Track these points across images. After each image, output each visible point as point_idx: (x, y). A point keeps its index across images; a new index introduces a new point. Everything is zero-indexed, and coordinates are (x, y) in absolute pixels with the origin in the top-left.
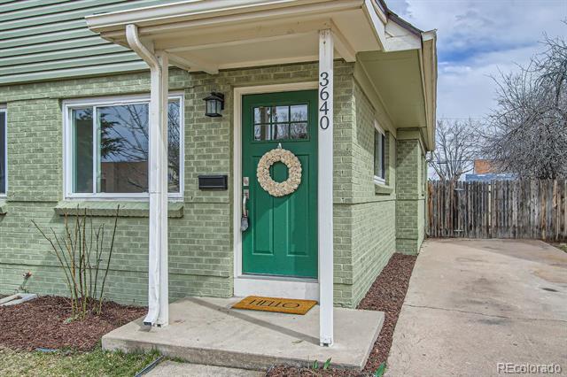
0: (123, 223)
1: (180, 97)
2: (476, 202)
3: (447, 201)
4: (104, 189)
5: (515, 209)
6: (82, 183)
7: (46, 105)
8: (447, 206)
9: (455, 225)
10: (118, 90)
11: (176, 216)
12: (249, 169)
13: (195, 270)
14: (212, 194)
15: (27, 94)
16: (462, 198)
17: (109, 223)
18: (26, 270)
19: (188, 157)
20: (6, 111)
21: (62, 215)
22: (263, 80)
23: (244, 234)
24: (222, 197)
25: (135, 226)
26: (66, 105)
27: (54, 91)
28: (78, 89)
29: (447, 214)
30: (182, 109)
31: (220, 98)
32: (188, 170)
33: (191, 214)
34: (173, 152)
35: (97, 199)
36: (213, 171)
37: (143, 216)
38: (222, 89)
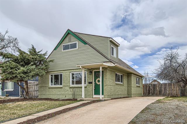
0: (79, 88)
1: (86, 72)
2: (154, 88)
3: (147, 88)
4: (76, 84)
5: (163, 90)
6: (73, 83)
7: (68, 73)
8: (147, 89)
9: (149, 94)
10: (78, 71)
11: (85, 87)
12: (95, 81)
13: (88, 94)
14: (90, 84)
15: (66, 71)
16: (151, 88)
17: (77, 89)
18: (65, 95)
19: (87, 80)
20: (62, 74)
21: (70, 88)
22: (97, 70)
23: (95, 89)
24: (91, 85)
25: (80, 89)
26: (71, 73)
27: (69, 71)
28: (73, 71)
29: (147, 91)
30: (86, 74)
31: (91, 72)
32: (87, 81)
33: (87, 87)
34: (85, 78)
35: (75, 85)
36: (90, 81)
37: (81, 87)
38: (91, 71)
